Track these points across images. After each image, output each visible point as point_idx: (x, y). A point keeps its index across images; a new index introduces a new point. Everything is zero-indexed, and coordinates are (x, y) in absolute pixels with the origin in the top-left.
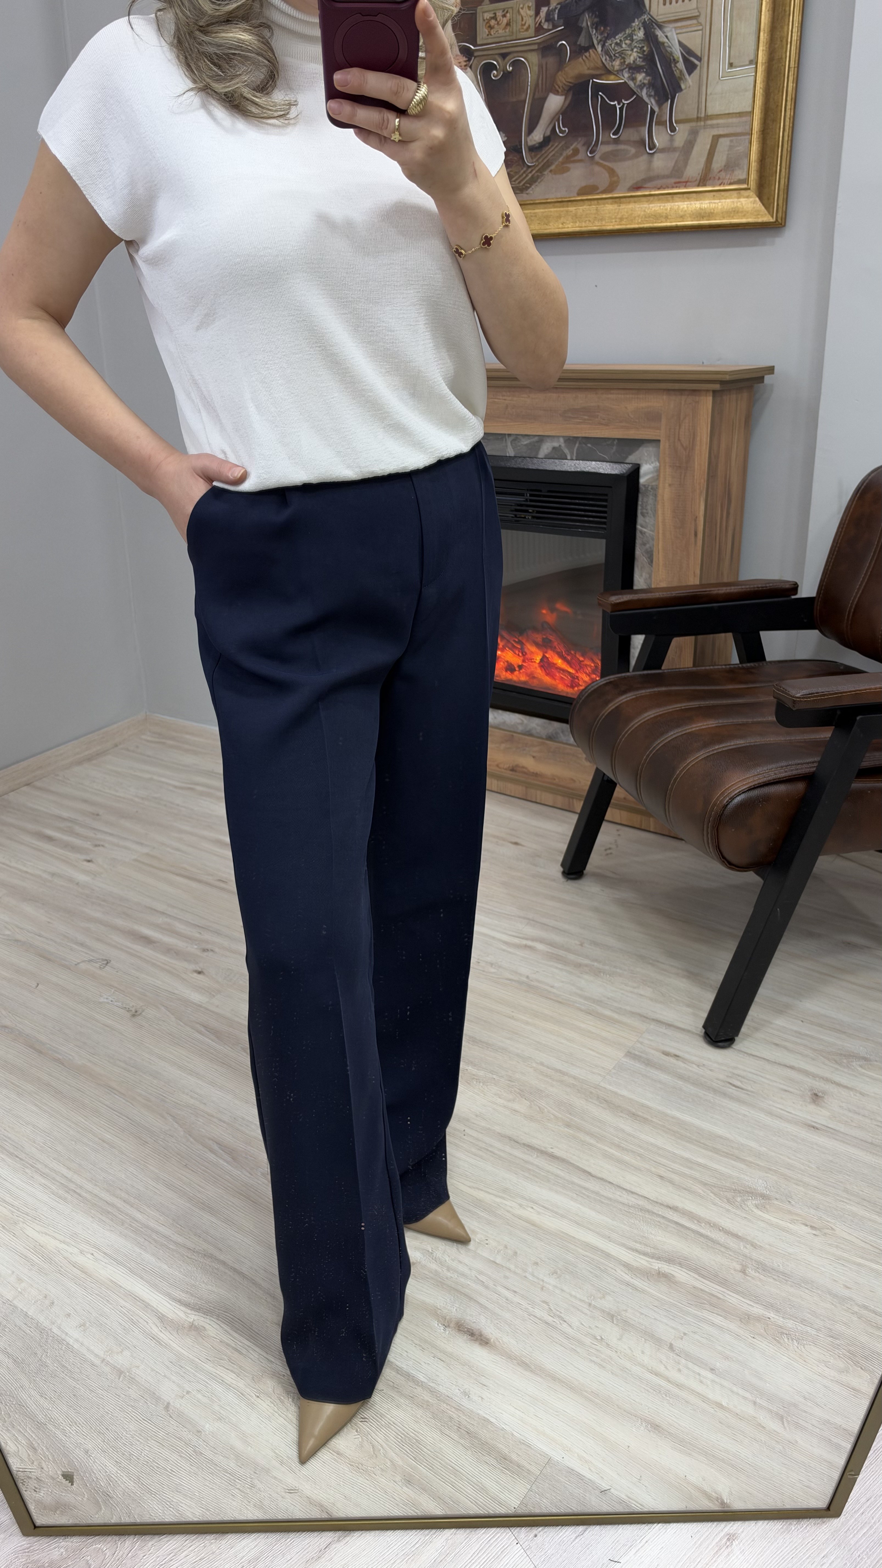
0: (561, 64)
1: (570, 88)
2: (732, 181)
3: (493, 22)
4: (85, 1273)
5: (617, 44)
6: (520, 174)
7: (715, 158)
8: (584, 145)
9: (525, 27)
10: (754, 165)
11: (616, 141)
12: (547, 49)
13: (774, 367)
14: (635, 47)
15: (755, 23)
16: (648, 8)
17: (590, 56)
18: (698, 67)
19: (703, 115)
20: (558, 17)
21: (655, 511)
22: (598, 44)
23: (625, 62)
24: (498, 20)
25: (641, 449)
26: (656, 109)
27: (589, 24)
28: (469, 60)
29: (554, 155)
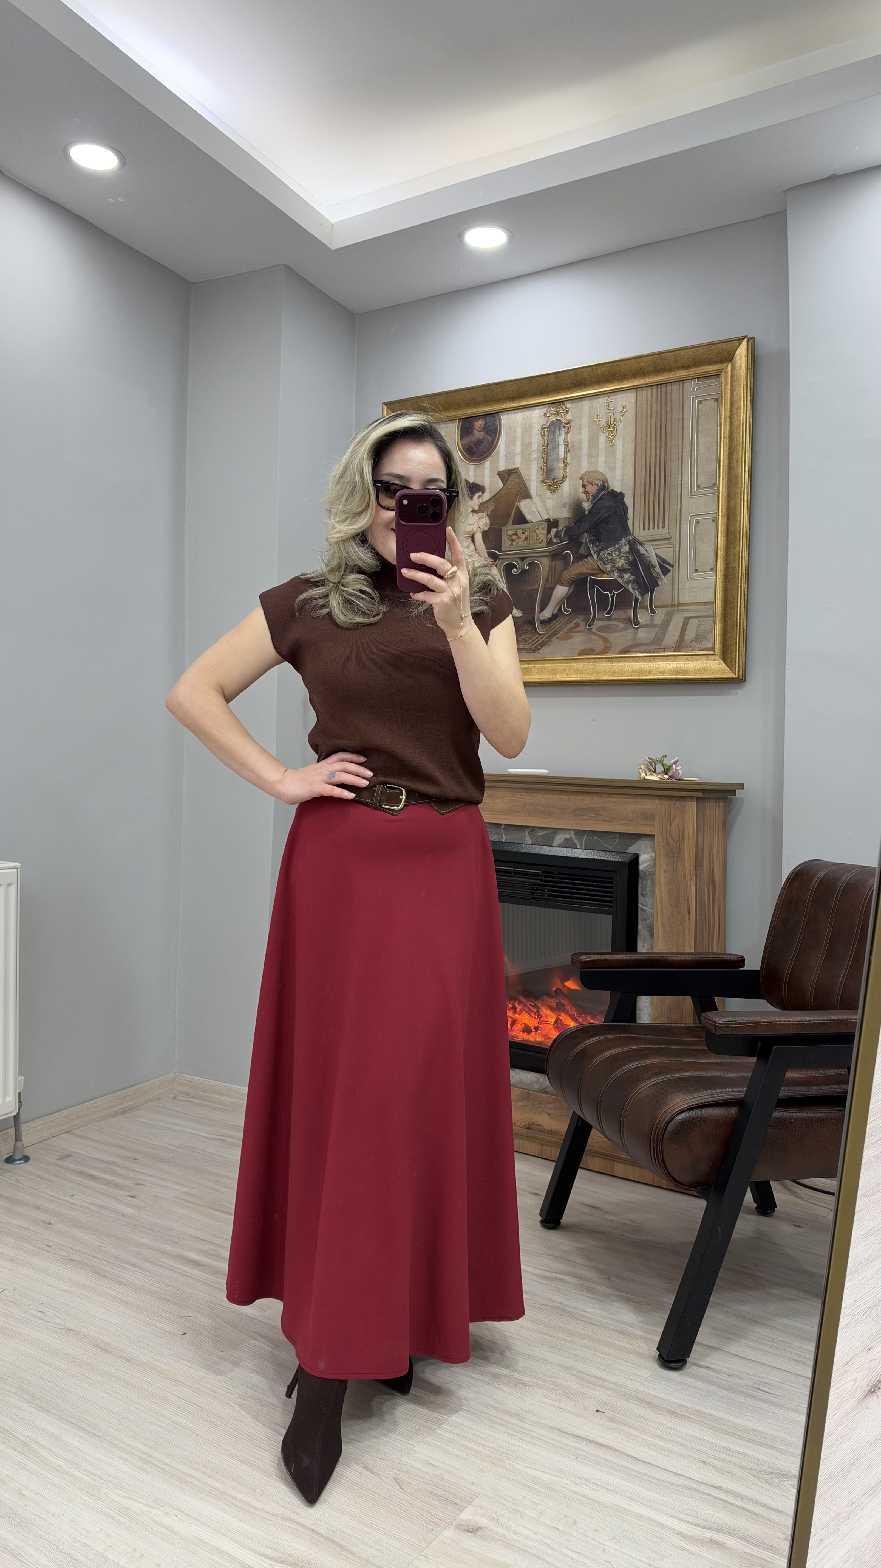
0: (566, 566)
1: (573, 582)
2: (701, 648)
3: (514, 537)
4: (171, 1531)
5: (609, 554)
6: (533, 639)
7: (687, 632)
8: (583, 620)
9: (539, 541)
10: (718, 639)
11: (609, 619)
12: (555, 556)
13: (743, 784)
14: (623, 556)
15: (713, 544)
16: (632, 532)
17: (588, 561)
18: (671, 571)
19: (676, 603)
20: (564, 535)
21: (653, 893)
22: (594, 553)
23: (615, 566)
24: (519, 535)
25: (639, 841)
26: (640, 598)
27: (587, 540)
28: (495, 561)
29: (560, 627)
